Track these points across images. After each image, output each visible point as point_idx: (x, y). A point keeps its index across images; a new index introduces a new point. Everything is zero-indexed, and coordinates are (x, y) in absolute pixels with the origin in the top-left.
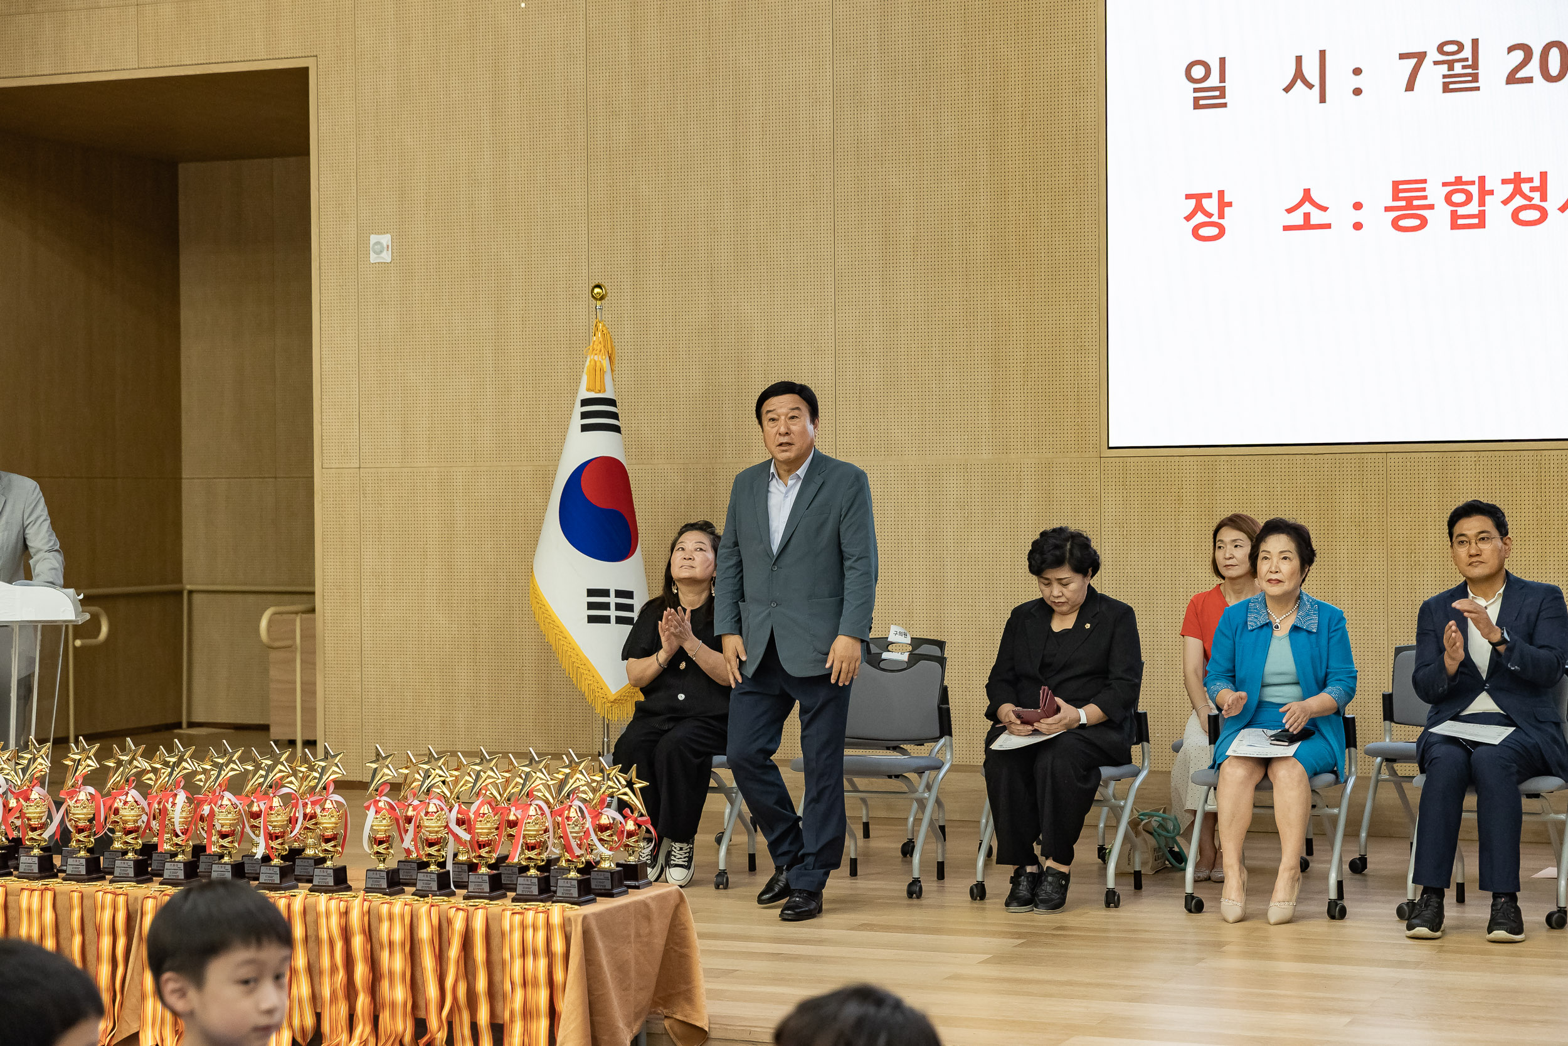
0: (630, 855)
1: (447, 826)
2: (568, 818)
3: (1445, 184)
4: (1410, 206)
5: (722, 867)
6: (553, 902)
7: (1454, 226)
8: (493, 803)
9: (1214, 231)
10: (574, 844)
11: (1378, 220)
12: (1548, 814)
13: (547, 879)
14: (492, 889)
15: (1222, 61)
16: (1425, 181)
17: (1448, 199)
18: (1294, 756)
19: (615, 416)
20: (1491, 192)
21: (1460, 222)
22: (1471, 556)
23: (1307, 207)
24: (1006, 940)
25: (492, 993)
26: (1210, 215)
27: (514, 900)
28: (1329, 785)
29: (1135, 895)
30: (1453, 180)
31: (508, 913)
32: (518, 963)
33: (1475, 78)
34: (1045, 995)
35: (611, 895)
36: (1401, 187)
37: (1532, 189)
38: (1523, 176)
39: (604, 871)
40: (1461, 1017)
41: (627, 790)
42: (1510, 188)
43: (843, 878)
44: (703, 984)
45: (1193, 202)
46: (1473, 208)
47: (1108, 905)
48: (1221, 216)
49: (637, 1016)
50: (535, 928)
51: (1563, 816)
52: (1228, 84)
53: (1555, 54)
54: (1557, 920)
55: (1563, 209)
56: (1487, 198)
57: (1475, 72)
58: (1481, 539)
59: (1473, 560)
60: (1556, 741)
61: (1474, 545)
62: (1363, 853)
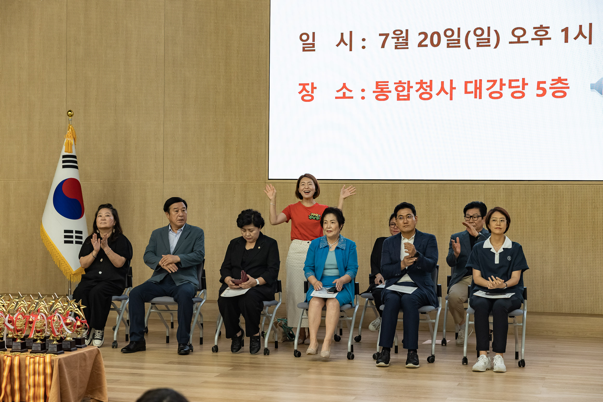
0: (78, 335)
1: (4, 323)
2: (54, 320)
3: (395, 83)
4: (382, 91)
5: (115, 339)
6: (47, 353)
7: (398, 99)
8: (23, 314)
9: (309, 98)
10: (56, 330)
11: (370, 96)
12: (429, 320)
13: (45, 344)
14: (22, 348)
15: (314, 33)
16: (388, 82)
17: (396, 89)
18: (336, 298)
19: (76, 162)
20: (412, 87)
21: (400, 98)
23: (344, 90)
24: (226, 368)
25: (21, 389)
26: (308, 92)
27: (31, 353)
28: (349, 309)
29: (275, 350)
30: (398, 82)
31: (28, 358)
32: (32, 378)
33: (407, 44)
34: (240, 389)
35: (70, 351)
36: (379, 84)
37: (427, 86)
38: (423, 81)
39: (68, 341)
40: (396, 396)
41: (78, 309)
42: (419, 86)
43: (163, 344)
44: (107, 386)
45: (302, 87)
46: (405, 93)
47: (265, 354)
48: (312, 92)
49: (79, 398)
50: (39, 364)
51: (434, 321)
52: (316, 42)
53: (436, 36)
54: (431, 360)
55: (438, 94)
56: (411, 89)
57: (407, 42)
58: (409, 217)
59: (405, 225)
60: (432, 293)
61: (405, 219)
62: (360, 334)
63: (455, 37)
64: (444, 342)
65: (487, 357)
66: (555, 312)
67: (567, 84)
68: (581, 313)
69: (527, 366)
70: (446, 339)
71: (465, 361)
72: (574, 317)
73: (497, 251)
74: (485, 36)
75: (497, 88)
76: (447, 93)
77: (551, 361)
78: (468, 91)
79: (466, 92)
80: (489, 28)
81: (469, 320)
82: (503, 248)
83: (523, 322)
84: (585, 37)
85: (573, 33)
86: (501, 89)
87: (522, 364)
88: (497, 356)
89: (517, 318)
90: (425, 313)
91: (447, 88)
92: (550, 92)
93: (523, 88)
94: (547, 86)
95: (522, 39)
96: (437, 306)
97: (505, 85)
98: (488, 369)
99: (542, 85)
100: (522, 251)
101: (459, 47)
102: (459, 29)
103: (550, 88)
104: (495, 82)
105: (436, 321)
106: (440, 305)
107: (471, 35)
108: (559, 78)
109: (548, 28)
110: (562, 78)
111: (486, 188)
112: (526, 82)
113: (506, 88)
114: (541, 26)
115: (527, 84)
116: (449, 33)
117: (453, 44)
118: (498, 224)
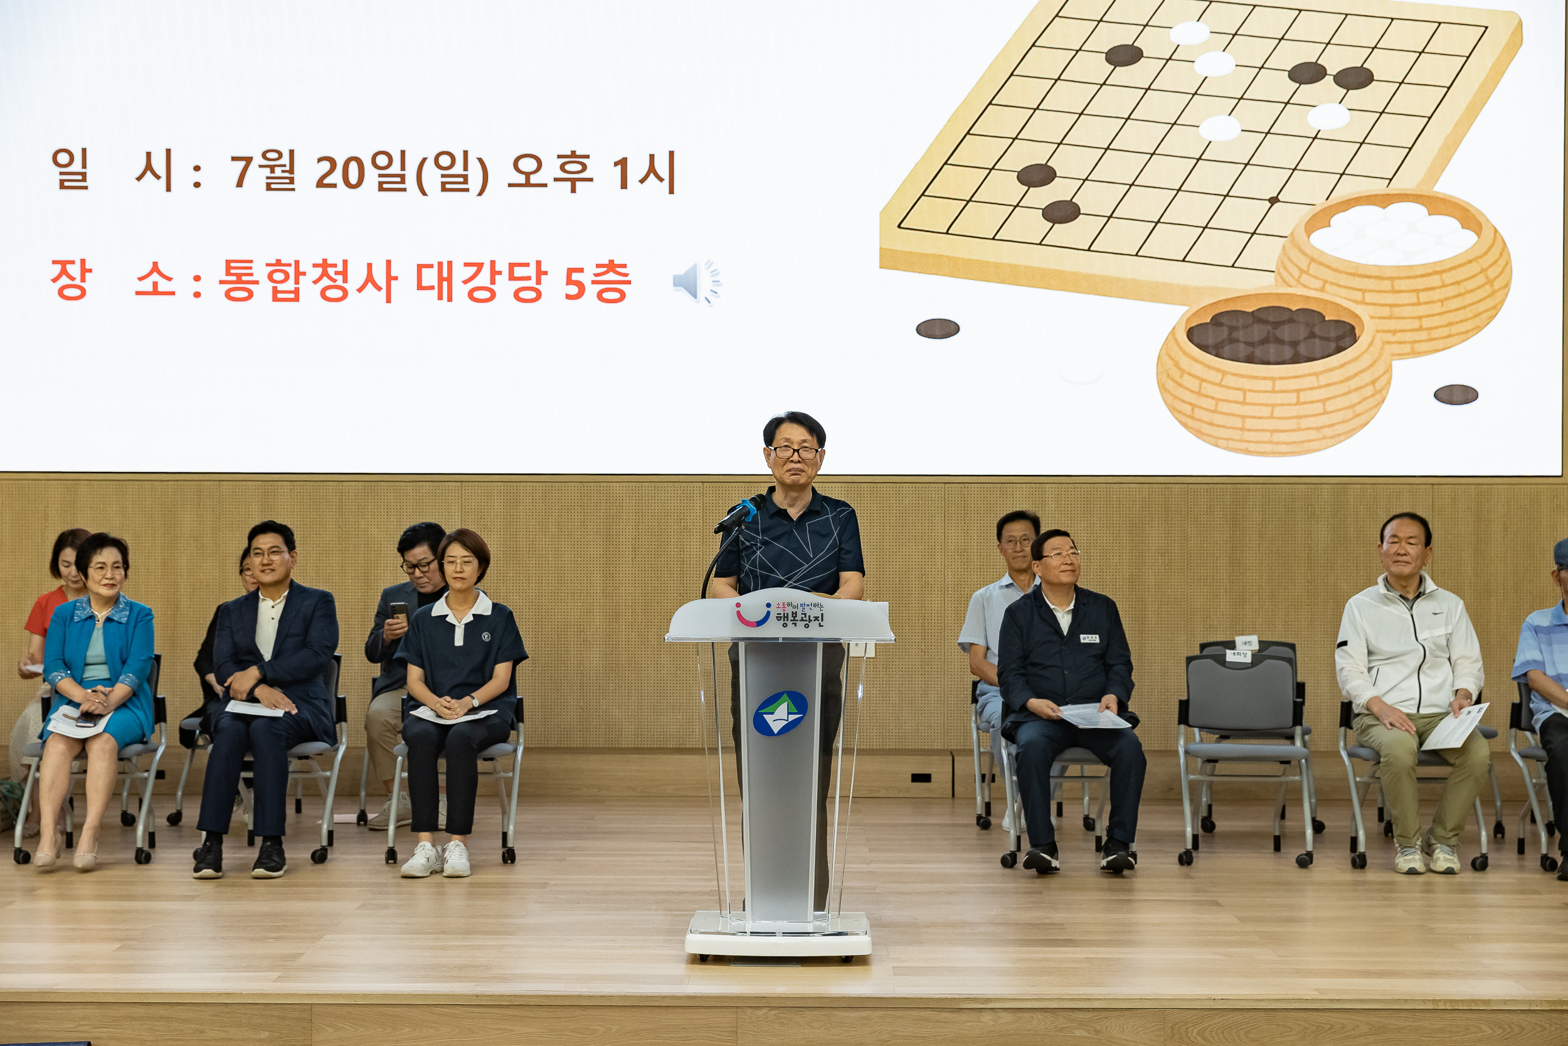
3: (268, 265)
4: (239, 281)
7: (275, 299)
9: (76, 292)
11: (214, 291)
12: (318, 771)
15: (84, 150)
16: (251, 261)
17: (270, 277)
20: (304, 274)
21: (280, 296)
22: (263, 565)
23: (155, 277)
26: (73, 279)
28: (139, 754)
30: (274, 262)
33: (292, 181)
36: (233, 265)
37: (337, 273)
42: (319, 270)
45: (58, 267)
46: (290, 285)
48: (83, 280)
51: (328, 774)
52: (88, 171)
53: (353, 166)
54: (320, 857)
55: (360, 290)
56: (301, 278)
57: (291, 176)
58: (273, 552)
59: (265, 568)
60: (325, 715)
61: (266, 556)
62: (179, 809)
63: (395, 169)
64: (362, 817)
65: (434, 845)
66: (607, 746)
67: (626, 275)
68: (659, 746)
69: (522, 860)
71: (391, 855)
72: (642, 756)
73: (460, 623)
75: (484, 279)
76: (379, 289)
77: (573, 849)
78: (424, 284)
79: (420, 287)
80: (466, 153)
81: (402, 770)
82: (474, 615)
83: (513, 770)
84: (661, 180)
85: (637, 169)
86: (493, 282)
87: (509, 856)
88: (452, 843)
89: (499, 764)
90: (307, 757)
91: (381, 280)
92: (592, 291)
93: (539, 282)
94: (586, 278)
95: (534, 179)
96: (333, 740)
97: (500, 273)
98: (437, 872)
99: (575, 276)
100: (514, 622)
101: (404, 190)
102: (403, 153)
103: (594, 282)
104: (480, 266)
105: (331, 774)
106: (344, 740)
107: (430, 163)
108: (611, 261)
109: (587, 157)
110: (615, 262)
111: (463, 491)
112: (543, 269)
113: (502, 280)
114: (573, 152)
115: (546, 273)
116: (382, 160)
117: (391, 184)
118: (458, 570)
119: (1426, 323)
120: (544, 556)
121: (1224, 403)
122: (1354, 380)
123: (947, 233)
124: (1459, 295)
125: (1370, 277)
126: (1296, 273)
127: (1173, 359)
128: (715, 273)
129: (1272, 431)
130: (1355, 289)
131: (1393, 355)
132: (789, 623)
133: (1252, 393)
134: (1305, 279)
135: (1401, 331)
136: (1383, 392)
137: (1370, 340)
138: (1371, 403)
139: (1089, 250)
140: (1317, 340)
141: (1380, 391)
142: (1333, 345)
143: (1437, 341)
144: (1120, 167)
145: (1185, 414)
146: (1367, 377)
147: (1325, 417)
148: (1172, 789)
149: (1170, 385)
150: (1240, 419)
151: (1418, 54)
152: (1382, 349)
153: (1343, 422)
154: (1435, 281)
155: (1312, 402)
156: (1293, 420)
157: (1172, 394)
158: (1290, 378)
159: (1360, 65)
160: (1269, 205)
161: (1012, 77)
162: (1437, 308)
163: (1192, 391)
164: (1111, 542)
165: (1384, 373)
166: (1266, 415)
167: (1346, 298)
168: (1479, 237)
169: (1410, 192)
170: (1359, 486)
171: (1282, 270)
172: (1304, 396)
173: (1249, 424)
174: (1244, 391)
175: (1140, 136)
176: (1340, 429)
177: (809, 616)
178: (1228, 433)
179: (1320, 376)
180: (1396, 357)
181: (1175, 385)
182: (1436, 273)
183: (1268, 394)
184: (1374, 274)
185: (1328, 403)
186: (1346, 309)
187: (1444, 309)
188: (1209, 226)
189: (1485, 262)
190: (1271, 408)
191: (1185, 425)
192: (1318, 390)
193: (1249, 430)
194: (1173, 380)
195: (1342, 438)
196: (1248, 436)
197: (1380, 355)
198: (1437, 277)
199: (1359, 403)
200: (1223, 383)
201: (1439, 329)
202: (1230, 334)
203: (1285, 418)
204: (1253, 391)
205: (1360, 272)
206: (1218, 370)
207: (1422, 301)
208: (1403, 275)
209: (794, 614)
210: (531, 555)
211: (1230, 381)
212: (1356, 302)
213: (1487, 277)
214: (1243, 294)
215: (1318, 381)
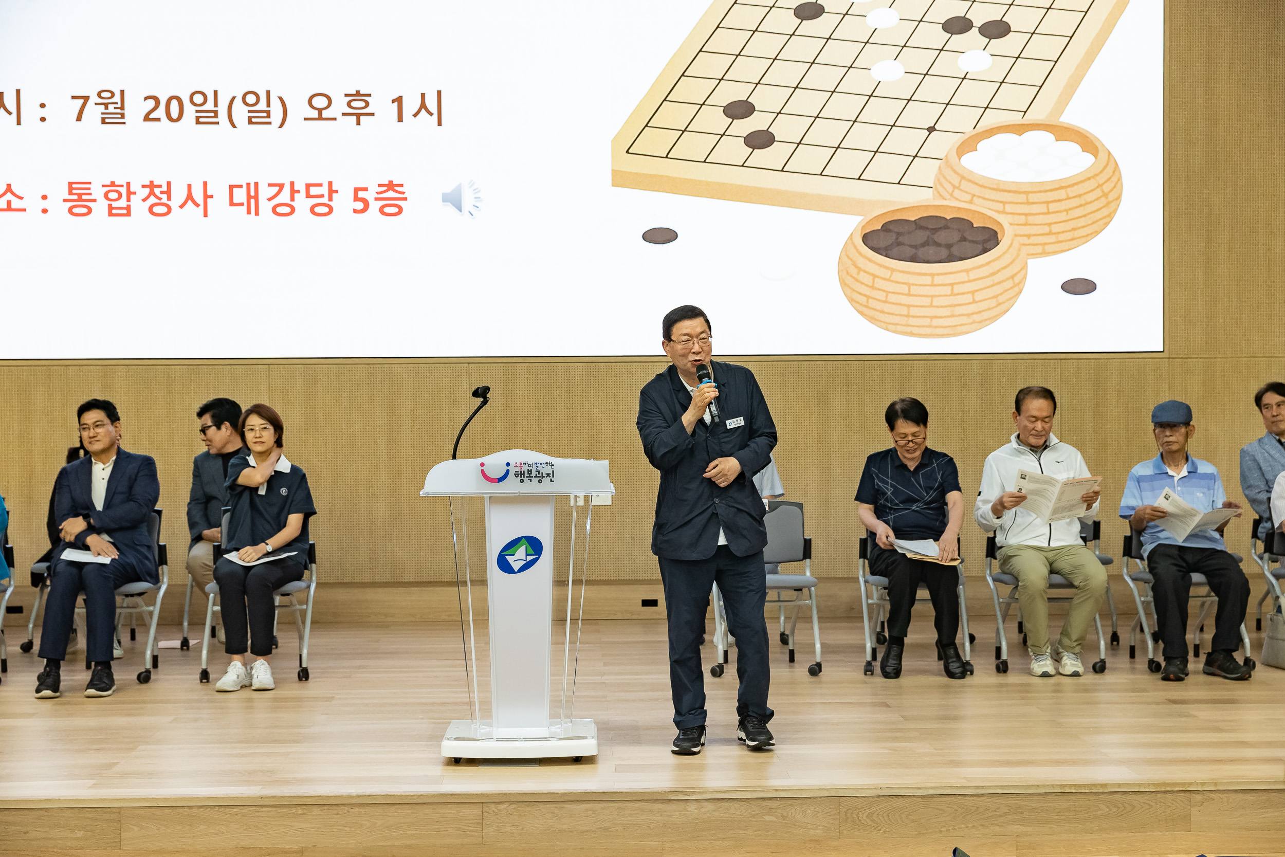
3: (104, 186)
4: (80, 199)
7: (110, 214)
11: (58, 207)
12: (142, 607)
16: (90, 183)
17: (106, 196)
20: (134, 193)
21: (114, 212)
22: (90, 437)
23: (9, 196)
30: (109, 183)
33: (123, 116)
36: (74, 186)
37: (162, 192)
42: (147, 190)
46: (123, 203)
51: (151, 609)
53: (174, 104)
54: (145, 678)
55: (181, 207)
56: (132, 196)
57: (122, 112)
58: (97, 426)
59: (92, 440)
60: (149, 559)
61: (92, 430)
62: (30, 638)
63: (210, 106)
64: (185, 643)
65: (243, 665)
66: (392, 581)
67: (403, 193)
69: (315, 678)
70: (188, 638)
71: (205, 675)
74: (262, 106)
75: (285, 197)
76: (198, 205)
78: (235, 201)
79: (232, 204)
80: (268, 92)
83: (307, 604)
84: (431, 114)
85: (411, 105)
86: (292, 199)
87: (304, 675)
88: (258, 662)
89: (295, 598)
91: (199, 198)
92: (375, 206)
93: (330, 199)
94: (370, 196)
95: (325, 114)
96: (156, 580)
97: (298, 192)
99: (361, 194)
101: (217, 123)
102: (216, 92)
103: (376, 199)
104: (281, 186)
105: (155, 608)
107: (238, 102)
108: (391, 182)
109: (370, 95)
110: (394, 183)
111: (271, 372)
112: (334, 188)
113: (300, 198)
114: (358, 92)
115: (336, 192)
116: (198, 99)
117: (207, 118)
118: (258, 435)
119: (1055, 228)
120: (338, 425)
121: (893, 295)
122: (997, 275)
123: (667, 157)
124: (1081, 206)
125: (1009, 191)
126: (950, 188)
127: (851, 260)
128: (476, 191)
129: (932, 318)
130: (997, 201)
131: (1028, 255)
132: (526, 479)
133: (915, 287)
134: (957, 193)
135: (1034, 235)
136: (1020, 285)
137: (1009, 242)
138: (1011, 293)
139: (782, 170)
140: (967, 243)
141: (1018, 284)
142: (980, 247)
143: (1064, 243)
144: (806, 103)
145: (861, 304)
146: (1007, 273)
147: (974, 305)
148: (853, 609)
149: (849, 281)
150: (906, 308)
151: (1046, 10)
152: (1019, 250)
153: (989, 309)
154: (1062, 194)
155: (963, 294)
156: (948, 308)
157: (850, 288)
158: (946, 274)
159: (999, 19)
160: (928, 133)
161: (718, 29)
162: (1063, 217)
163: (867, 285)
164: (803, 408)
165: (1021, 270)
166: (927, 304)
167: (989, 209)
168: (1096, 158)
169: (1040, 122)
170: (1002, 361)
171: (938, 186)
172: (957, 289)
173: (913, 311)
174: (909, 285)
175: (822, 77)
176: (986, 315)
177: (542, 473)
178: (896, 319)
179: (970, 273)
180: (1032, 256)
181: (853, 280)
182: (1061, 188)
183: (928, 287)
184: (1012, 189)
185: (976, 294)
186: (990, 217)
187: (1069, 217)
188: (879, 151)
189: (1101, 179)
190: (930, 298)
191: (861, 313)
192: (968, 284)
193: (913, 317)
194: (851, 276)
195: (987, 322)
196: (912, 321)
197: (1018, 255)
198: (1063, 191)
199: (1001, 294)
200: (892, 278)
201: (1065, 234)
202: (897, 238)
203: (942, 307)
204: (916, 285)
205: (1001, 187)
206: (887, 268)
207: (1051, 210)
208: (1036, 190)
209: (530, 472)
210: (327, 425)
211: (897, 276)
212: (999, 212)
213: (1103, 191)
214: (907, 206)
215: (968, 276)
